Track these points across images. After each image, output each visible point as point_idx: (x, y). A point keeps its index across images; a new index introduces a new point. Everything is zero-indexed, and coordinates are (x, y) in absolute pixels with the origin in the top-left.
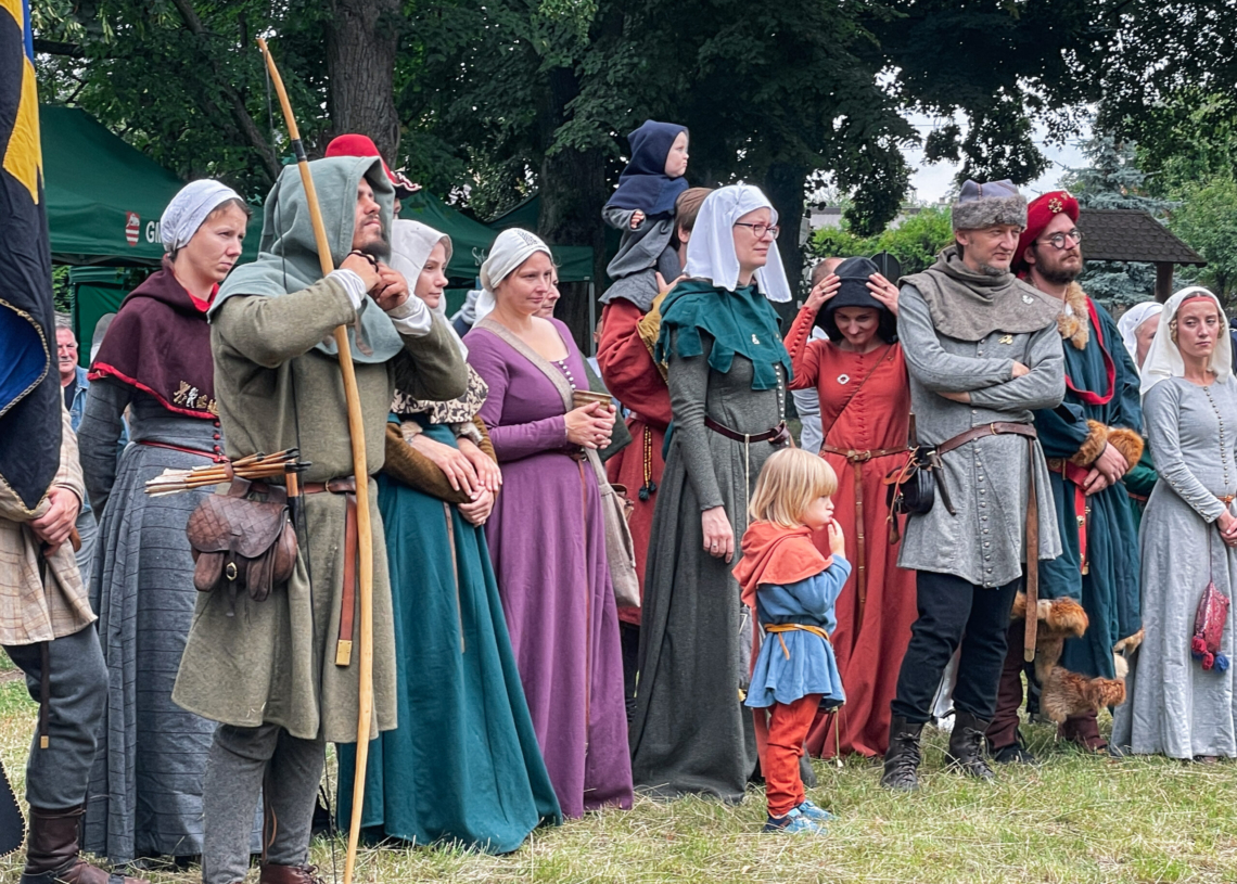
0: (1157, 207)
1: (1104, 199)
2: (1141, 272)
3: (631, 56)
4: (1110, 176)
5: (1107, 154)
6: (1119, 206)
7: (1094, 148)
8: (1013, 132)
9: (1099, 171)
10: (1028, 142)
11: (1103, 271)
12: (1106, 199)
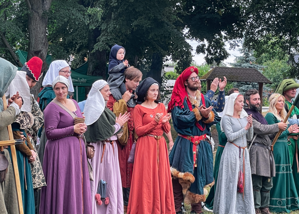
0: (260, 67)
1: (245, 65)
2: (255, 85)
3: (114, 25)
4: (247, 59)
5: (246, 53)
6: (250, 67)
7: (243, 51)
8: (220, 46)
9: (244, 57)
10: (224, 49)
11: (245, 84)
12: (246, 65)
